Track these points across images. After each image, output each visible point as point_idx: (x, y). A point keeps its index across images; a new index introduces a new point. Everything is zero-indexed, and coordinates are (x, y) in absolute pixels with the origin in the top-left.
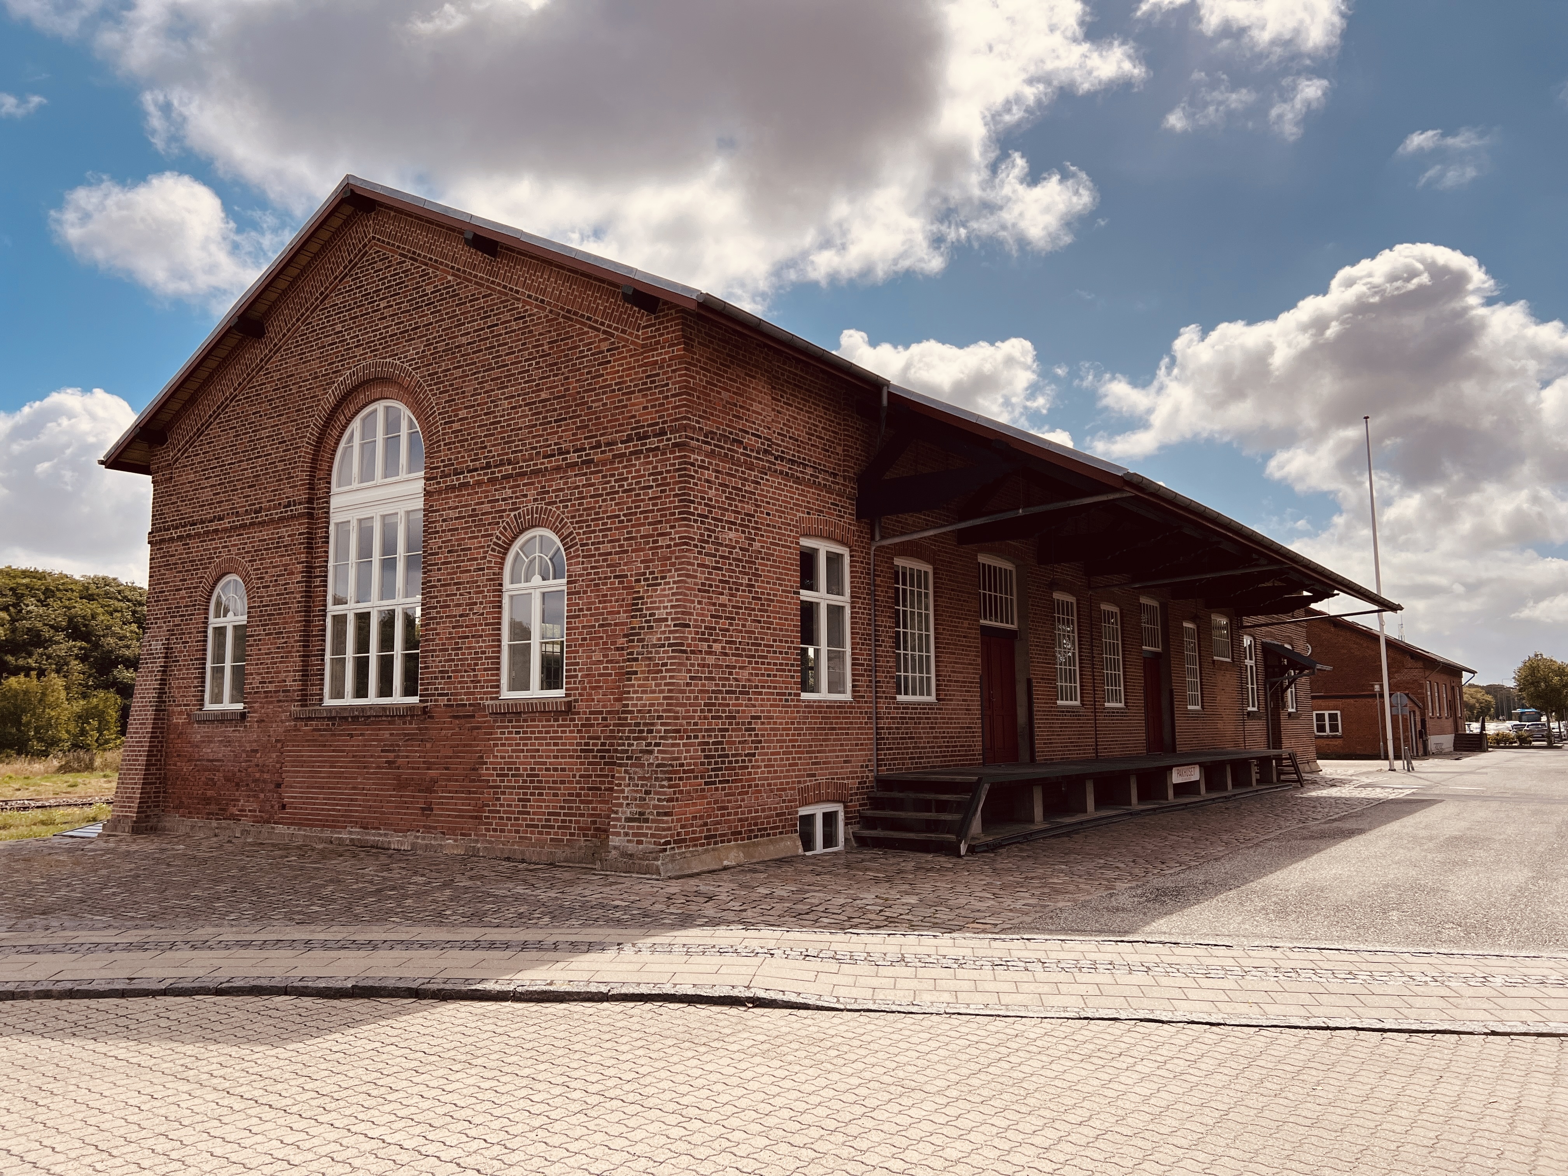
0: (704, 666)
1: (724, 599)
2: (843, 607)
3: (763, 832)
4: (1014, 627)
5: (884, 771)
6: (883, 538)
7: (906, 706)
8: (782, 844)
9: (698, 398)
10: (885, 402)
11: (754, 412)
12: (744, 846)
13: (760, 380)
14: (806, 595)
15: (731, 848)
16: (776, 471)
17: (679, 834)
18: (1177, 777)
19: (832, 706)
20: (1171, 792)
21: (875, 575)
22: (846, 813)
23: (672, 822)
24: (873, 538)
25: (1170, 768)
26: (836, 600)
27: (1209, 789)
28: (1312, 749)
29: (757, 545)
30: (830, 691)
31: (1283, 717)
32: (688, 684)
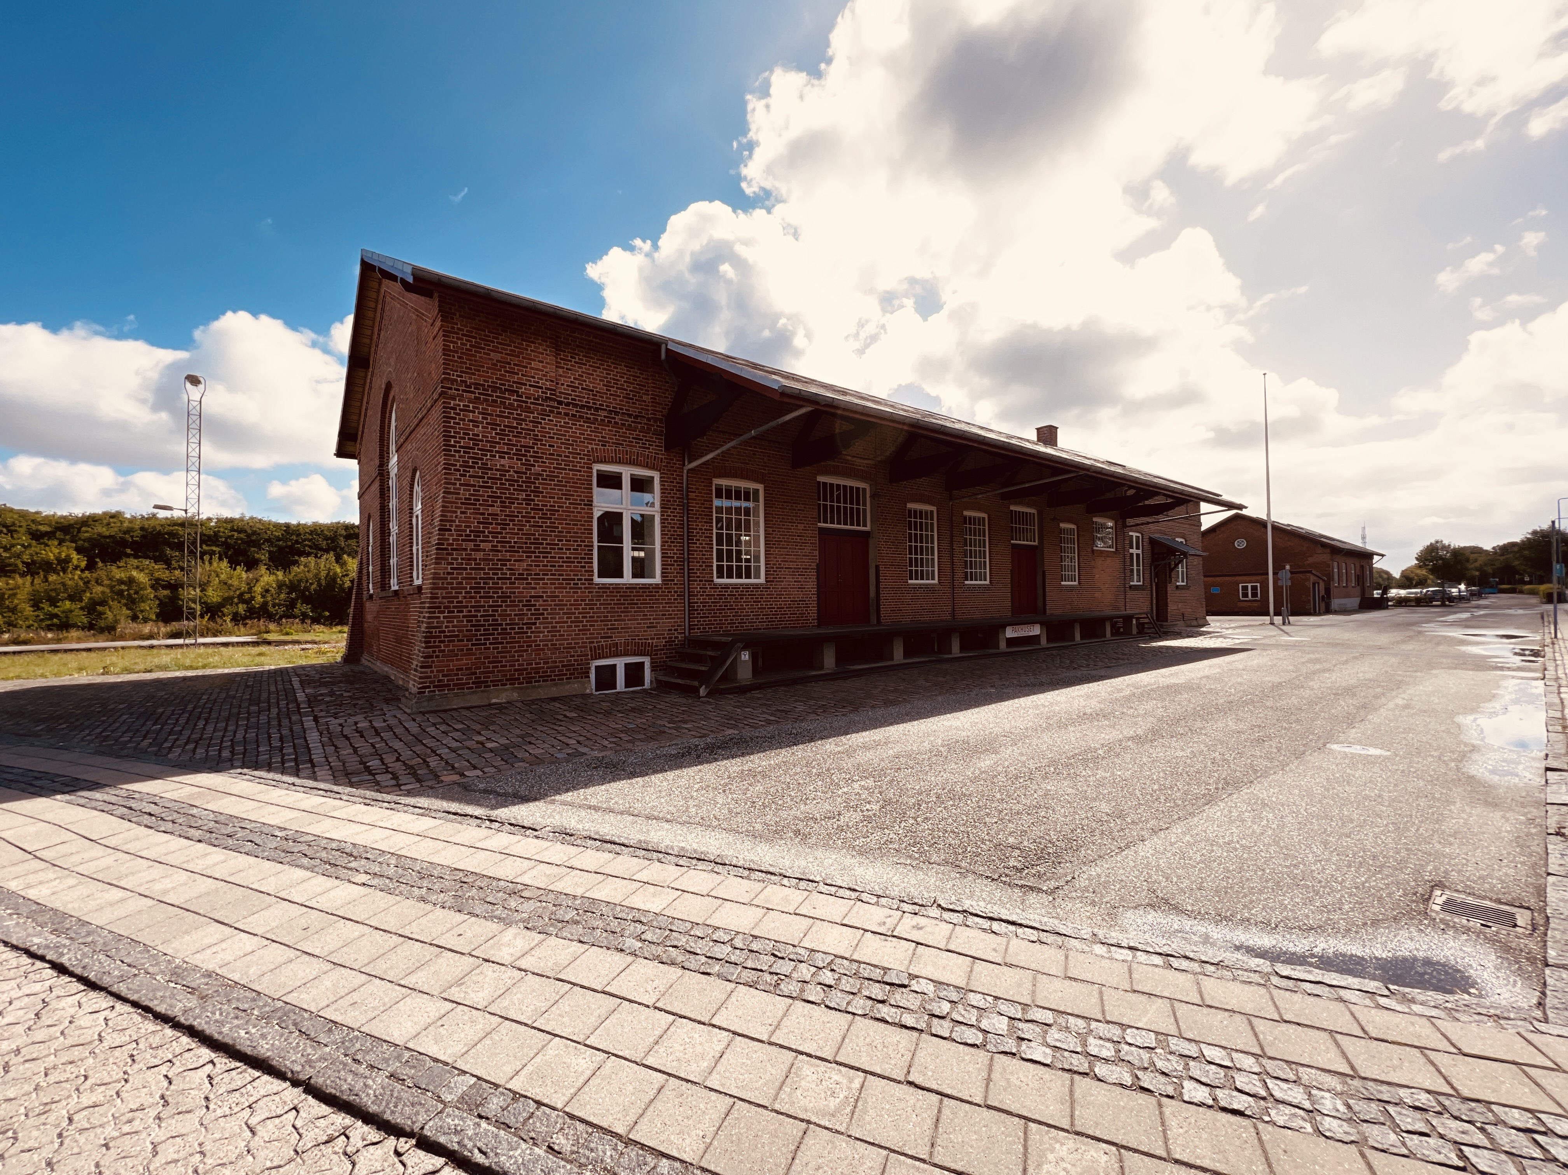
0: (469, 559)
1: (496, 509)
2: (651, 516)
3: (546, 678)
4: (868, 528)
5: (697, 632)
6: (690, 462)
7: (727, 586)
8: (567, 687)
9: (460, 358)
10: (663, 356)
11: (532, 368)
12: (521, 688)
13: (540, 344)
15: (506, 690)
16: (560, 413)
17: (439, 681)
18: (1010, 633)
19: (631, 588)
20: (1003, 645)
21: (688, 491)
22: (652, 663)
23: (432, 672)
24: (684, 465)
25: (1004, 627)
26: (643, 510)
27: (1049, 640)
28: (1203, 610)
29: (537, 469)
30: (634, 576)
31: (1170, 588)
32: (448, 573)
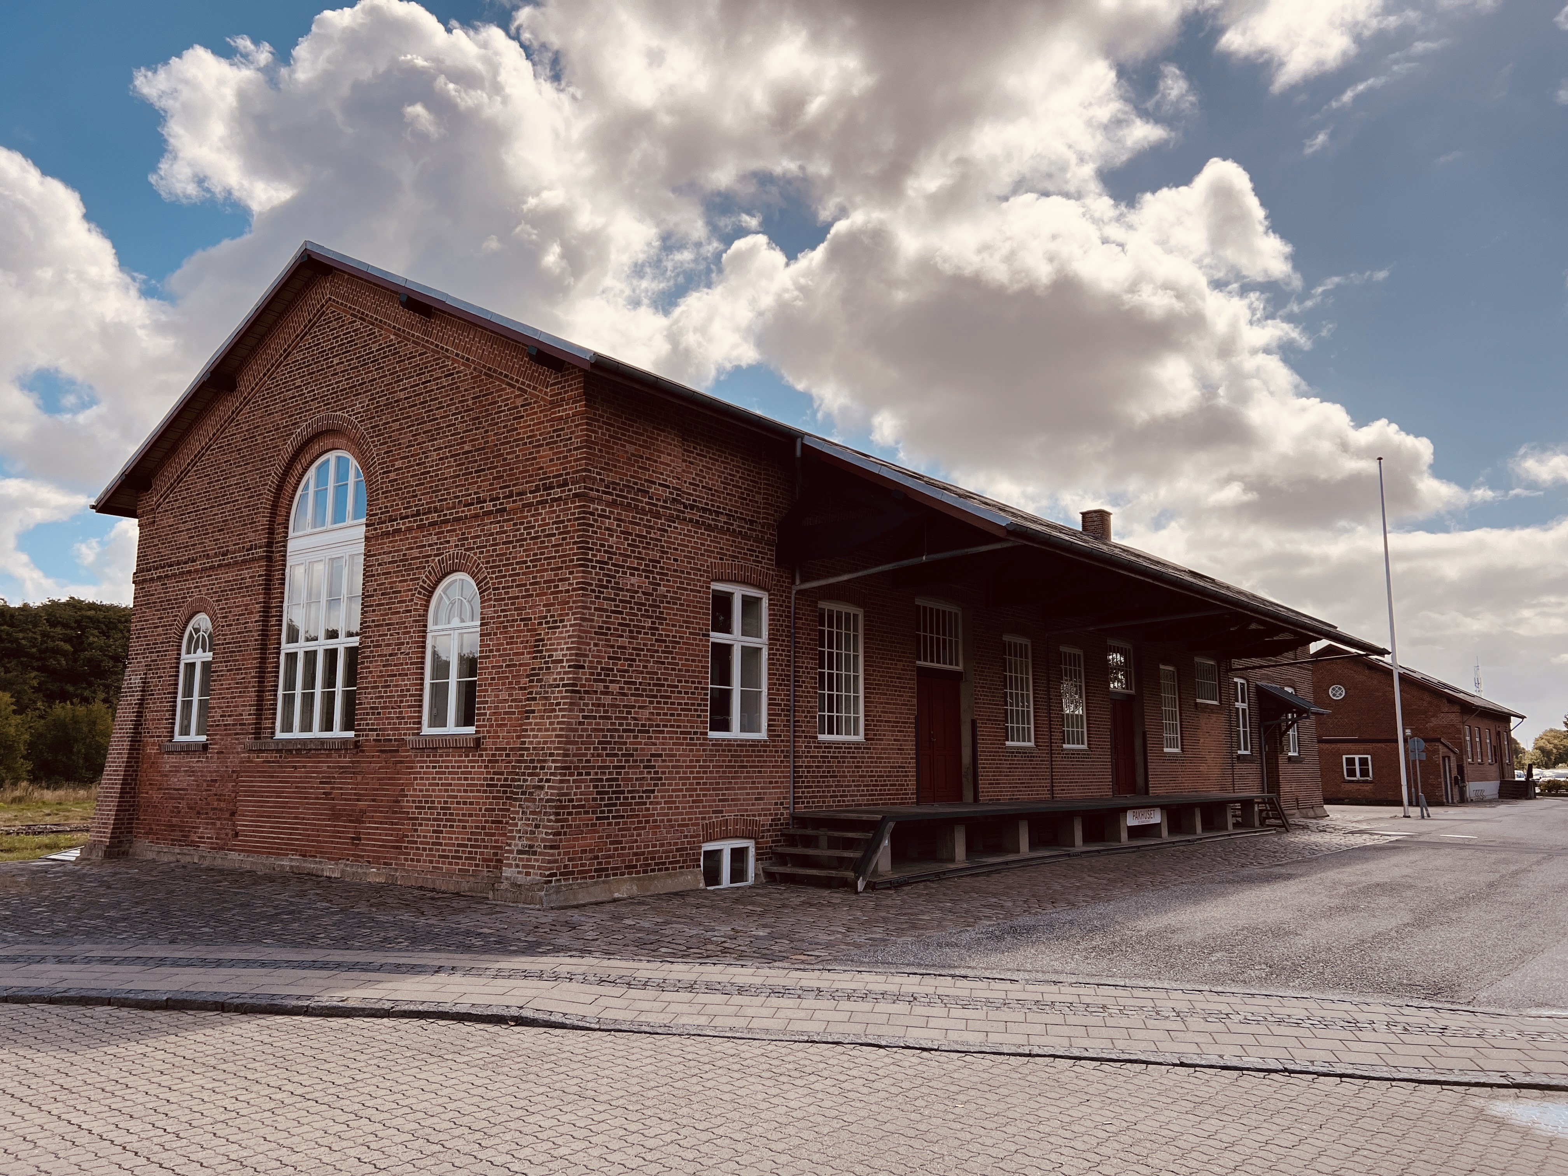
0: (599, 705)
1: (624, 641)
2: (761, 649)
3: (661, 866)
4: (960, 668)
5: (801, 809)
6: (803, 581)
7: (829, 745)
8: (681, 879)
9: (600, 451)
10: (798, 453)
11: (661, 463)
12: (639, 879)
13: (669, 433)
14: (718, 637)
15: (625, 881)
16: (685, 519)
17: (566, 867)
18: (1132, 820)
19: (742, 744)
20: (1124, 835)
21: (795, 618)
22: (757, 849)
23: (559, 854)
24: (793, 583)
25: (1124, 810)
26: (752, 642)
27: (1171, 832)
28: (1319, 793)
29: (662, 589)
30: (743, 729)
31: (1282, 760)
32: (580, 723)
